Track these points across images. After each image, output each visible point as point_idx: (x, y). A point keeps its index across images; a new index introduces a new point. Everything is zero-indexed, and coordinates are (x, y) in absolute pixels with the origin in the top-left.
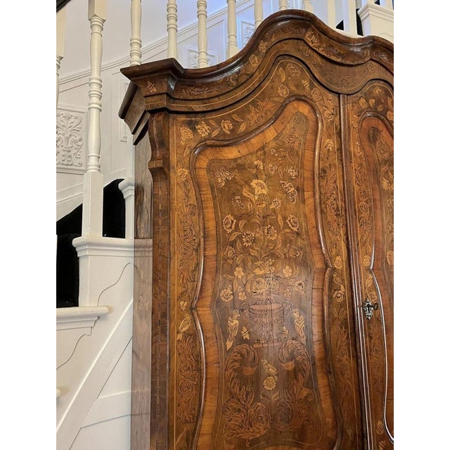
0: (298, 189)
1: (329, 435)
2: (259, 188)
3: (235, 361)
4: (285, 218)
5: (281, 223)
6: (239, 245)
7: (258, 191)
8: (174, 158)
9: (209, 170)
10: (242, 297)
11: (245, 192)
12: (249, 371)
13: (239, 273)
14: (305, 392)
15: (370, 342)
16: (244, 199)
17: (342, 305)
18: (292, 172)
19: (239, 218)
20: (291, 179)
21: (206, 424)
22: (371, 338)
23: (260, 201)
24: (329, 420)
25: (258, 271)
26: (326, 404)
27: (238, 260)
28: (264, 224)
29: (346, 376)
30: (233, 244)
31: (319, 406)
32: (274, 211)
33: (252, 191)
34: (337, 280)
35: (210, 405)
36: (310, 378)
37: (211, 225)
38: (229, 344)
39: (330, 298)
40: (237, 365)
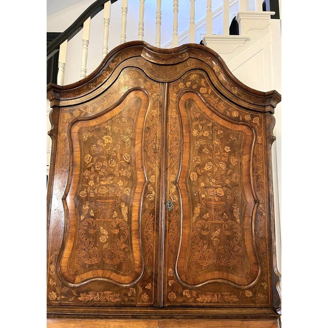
0: (131, 139)
1: (136, 270)
2: (108, 139)
3: (85, 226)
4: (121, 155)
5: (119, 158)
6: (92, 169)
7: (107, 141)
8: (60, 128)
9: (80, 133)
10: (92, 195)
11: (99, 142)
12: (92, 232)
13: (91, 183)
14: (124, 246)
15: (169, 224)
16: (98, 146)
17: (153, 202)
18: (129, 130)
19: (93, 156)
20: (128, 134)
21: (67, 253)
22: (170, 221)
23: (107, 147)
24: (137, 263)
25: (102, 183)
26: (137, 254)
27: (92, 177)
28: (108, 159)
29: (150, 241)
30: (89, 169)
31: (131, 255)
32: (115, 151)
33: (103, 142)
34: (150, 188)
35: (69, 245)
36: (128, 239)
37: (77, 160)
38: (82, 218)
39: (145, 198)
40: (86, 228)
